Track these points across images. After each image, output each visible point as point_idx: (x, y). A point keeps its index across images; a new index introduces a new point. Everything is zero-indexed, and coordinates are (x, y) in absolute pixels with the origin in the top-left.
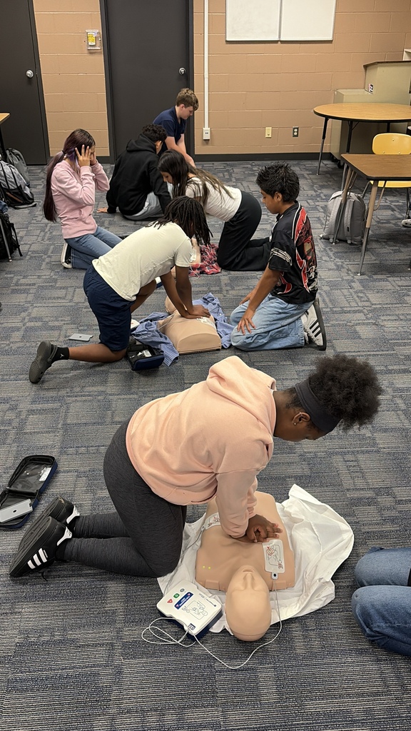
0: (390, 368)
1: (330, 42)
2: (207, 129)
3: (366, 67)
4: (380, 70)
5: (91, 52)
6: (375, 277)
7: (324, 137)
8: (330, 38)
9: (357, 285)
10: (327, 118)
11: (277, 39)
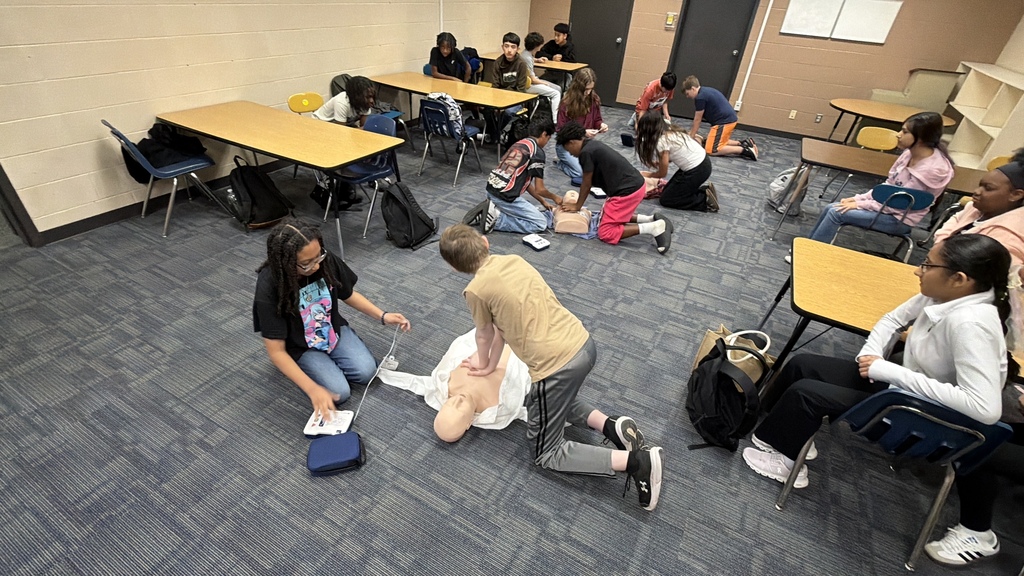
0: (720, 312)
1: (881, 44)
2: (739, 102)
3: (912, 72)
4: (920, 77)
5: (667, 30)
6: (783, 245)
7: (835, 127)
8: (882, 41)
9: (759, 247)
10: (843, 111)
11: (828, 36)
